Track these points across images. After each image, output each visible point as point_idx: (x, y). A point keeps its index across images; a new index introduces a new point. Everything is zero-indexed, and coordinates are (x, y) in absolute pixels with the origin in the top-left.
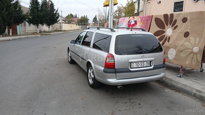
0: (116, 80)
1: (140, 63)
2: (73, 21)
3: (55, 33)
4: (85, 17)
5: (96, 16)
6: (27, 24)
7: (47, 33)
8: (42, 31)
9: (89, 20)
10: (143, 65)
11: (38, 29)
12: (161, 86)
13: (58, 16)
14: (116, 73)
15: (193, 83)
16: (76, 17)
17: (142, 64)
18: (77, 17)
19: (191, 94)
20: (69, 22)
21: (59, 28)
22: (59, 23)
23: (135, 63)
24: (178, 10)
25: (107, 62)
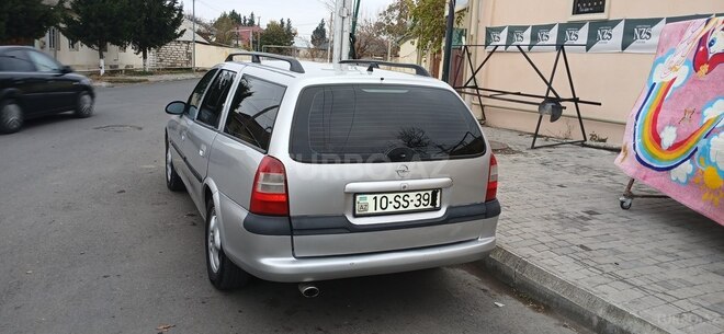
0: (293, 262)
1: (391, 197)
2: (238, 37)
3: (166, 77)
4: (285, 26)
5: (322, 24)
6: (64, 41)
7: (134, 78)
8: (121, 67)
9: (295, 34)
10: (406, 204)
11: (102, 62)
12: (485, 287)
13: (180, 15)
14: (292, 235)
15: (602, 280)
16: (252, 22)
17: (401, 200)
18: (256, 23)
19: (590, 320)
20: (222, 42)
21: (182, 61)
22: (184, 42)
23: (370, 198)
24: (587, 7)
25: (259, 189)
